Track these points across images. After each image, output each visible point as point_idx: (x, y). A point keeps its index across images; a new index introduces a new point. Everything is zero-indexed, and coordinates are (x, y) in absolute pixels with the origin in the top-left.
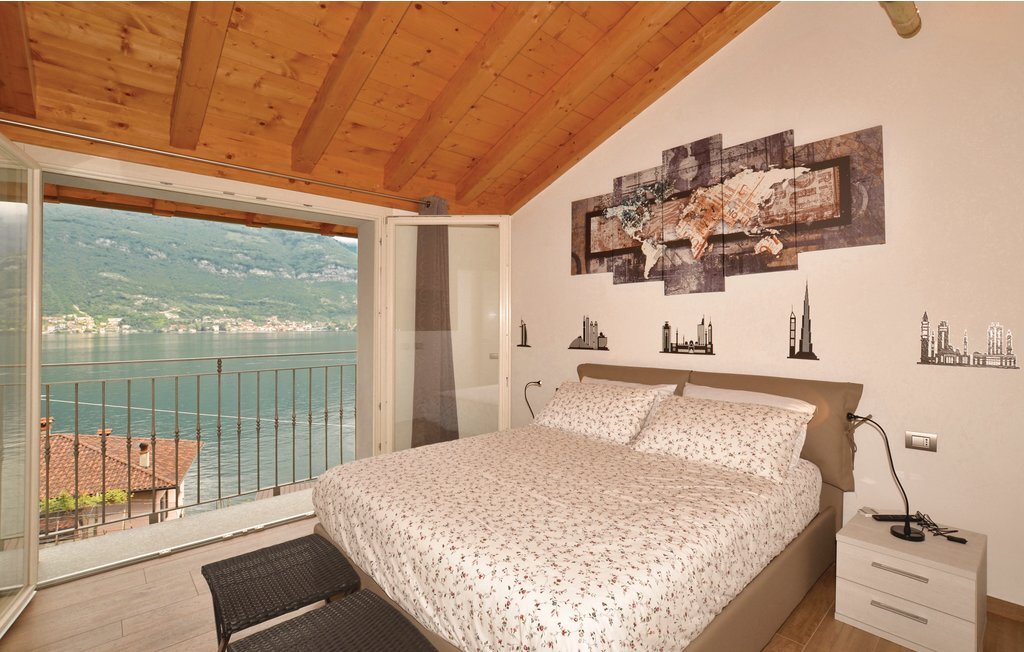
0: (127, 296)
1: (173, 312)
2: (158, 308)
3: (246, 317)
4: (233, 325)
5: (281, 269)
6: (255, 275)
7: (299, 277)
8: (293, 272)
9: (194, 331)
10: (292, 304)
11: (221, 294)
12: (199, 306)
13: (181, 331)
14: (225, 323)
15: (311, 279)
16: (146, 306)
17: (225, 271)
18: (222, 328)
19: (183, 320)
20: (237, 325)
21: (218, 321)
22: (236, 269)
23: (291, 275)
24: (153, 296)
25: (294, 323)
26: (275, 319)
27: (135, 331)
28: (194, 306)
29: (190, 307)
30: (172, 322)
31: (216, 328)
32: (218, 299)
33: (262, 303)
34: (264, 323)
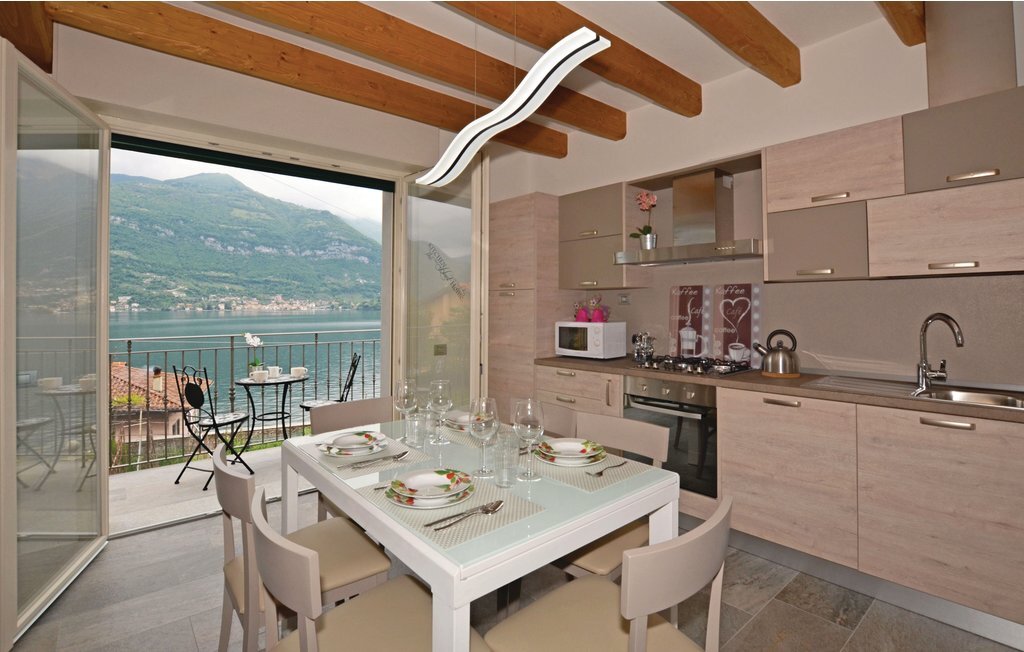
0: (136, 274)
1: (181, 291)
2: (165, 286)
3: (252, 295)
4: (238, 304)
5: (286, 247)
6: (260, 253)
7: (303, 254)
8: (298, 250)
9: (200, 309)
10: (296, 283)
11: (227, 272)
12: (206, 284)
13: (187, 309)
14: (231, 302)
15: (315, 256)
16: (154, 285)
17: (231, 248)
18: (228, 306)
19: (189, 299)
20: (242, 304)
21: (223, 300)
22: (242, 247)
23: (296, 252)
24: (161, 274)
25: (298, 302)
26: (279, 297)
27: (144, 309)
28: (200, 285)
29: (197, 285)
30: (179, 300)
31: (222, 307)
32: (224, 277)
33: (267, 282)
34: (267, 301)
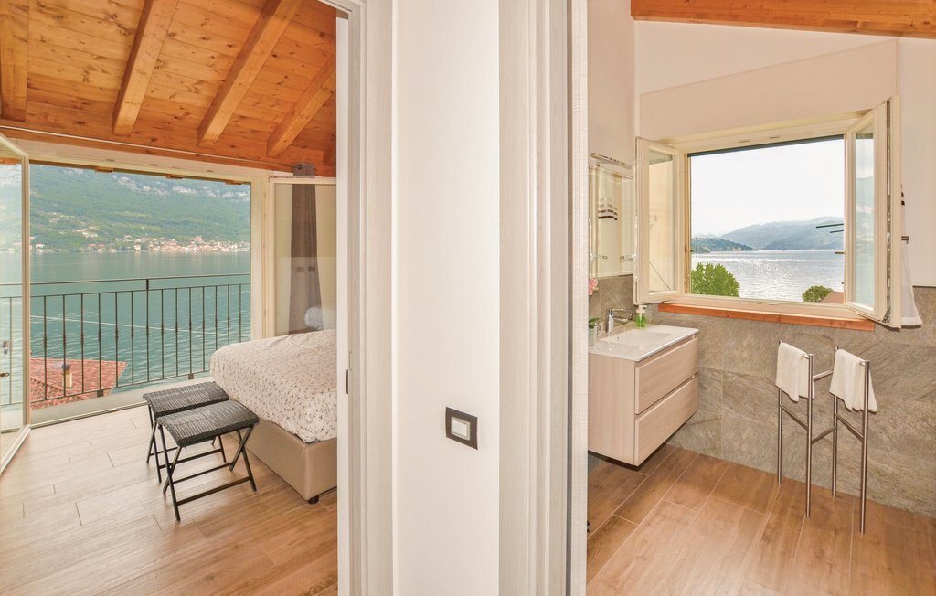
0: (42, 213)
1: (92, 231)
2: (75, 226)
3: (169, 237)
4: (155, 245)
5: (205, 188)
6: (178, 194)
7: (224, 196)
8: (218, 191)
9: (114, 251)
10: (217, 224)
11: (143, 212)
12: (119, 224)
13: (100, 250)
14: (148, 243)
15: (236, 198)
16: (62, 225)
17: (146, 188)
18: (144, 247)
19: (102, 239)
20: (160, 245)
21: (139, 241)
22: (159, 187)
23: (216, 193)
24: (70, 214)
25: (219, 244)
26: (200, 239)
27: (50, 250)
28: (113, 225)
29: (110, 226)
30: (90, 241)
31: (138, 248)
32: (140, 218)
33: (186, 223)
34: (187, 243)
